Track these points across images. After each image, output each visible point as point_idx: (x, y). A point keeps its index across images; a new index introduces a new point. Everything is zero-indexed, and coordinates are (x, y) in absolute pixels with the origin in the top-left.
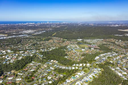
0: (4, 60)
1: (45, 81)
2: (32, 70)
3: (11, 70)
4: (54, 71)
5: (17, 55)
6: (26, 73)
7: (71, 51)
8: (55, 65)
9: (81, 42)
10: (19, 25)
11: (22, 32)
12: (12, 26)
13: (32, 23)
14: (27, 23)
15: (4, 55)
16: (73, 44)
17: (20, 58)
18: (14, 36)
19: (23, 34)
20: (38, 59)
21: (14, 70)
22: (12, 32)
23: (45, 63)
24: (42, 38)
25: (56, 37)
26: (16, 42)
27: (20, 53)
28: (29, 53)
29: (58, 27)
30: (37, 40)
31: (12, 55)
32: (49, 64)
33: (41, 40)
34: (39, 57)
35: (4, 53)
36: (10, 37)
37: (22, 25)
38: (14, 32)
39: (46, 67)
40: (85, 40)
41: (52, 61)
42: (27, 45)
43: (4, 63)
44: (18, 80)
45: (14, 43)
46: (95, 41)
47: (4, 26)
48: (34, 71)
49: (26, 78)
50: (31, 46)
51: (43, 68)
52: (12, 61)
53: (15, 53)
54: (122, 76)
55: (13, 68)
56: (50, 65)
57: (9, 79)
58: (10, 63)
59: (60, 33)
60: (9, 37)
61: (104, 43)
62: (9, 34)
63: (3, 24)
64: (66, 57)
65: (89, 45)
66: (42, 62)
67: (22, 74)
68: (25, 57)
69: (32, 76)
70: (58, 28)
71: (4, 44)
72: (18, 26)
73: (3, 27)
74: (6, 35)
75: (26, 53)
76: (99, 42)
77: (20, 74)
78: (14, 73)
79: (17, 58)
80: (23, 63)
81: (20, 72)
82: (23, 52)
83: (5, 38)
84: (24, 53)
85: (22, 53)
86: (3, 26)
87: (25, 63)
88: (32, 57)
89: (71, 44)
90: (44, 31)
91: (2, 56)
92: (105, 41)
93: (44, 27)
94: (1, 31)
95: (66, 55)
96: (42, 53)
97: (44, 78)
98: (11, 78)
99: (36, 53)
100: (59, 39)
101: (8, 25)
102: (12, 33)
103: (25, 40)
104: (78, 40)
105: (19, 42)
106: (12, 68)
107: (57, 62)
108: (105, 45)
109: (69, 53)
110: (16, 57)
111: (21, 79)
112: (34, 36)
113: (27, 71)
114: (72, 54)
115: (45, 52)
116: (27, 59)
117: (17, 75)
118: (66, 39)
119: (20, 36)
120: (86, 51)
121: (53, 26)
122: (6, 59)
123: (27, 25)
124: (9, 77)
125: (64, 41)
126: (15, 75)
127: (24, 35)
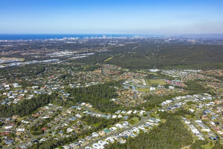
0: (5, 98)
1: (62, 135)
2: (45, 117)
3: (12, 115)
4: (80, 121)
5: (26, 91)
6: (35, 121)
7: (128, 90)
8: (85, 111)
9: (155, 74)
10: (50, 41)
11: (50, 54)
12: (37, 42)
13: (73, 39)
14: (65, 38)
15: (6, 92)
16: (138, 78)
17: (30, 97)
18: (34, 62)
19: (52, 58)
20: (59, 99)
21: (17, 116)
22: (34, 53)
23: (69, 107)
24: (82, 66)
25: (111, 64)
26: (35, 72)
27: (32, 89)
28: (48, 89)
29: (121, 45)
30: (72, 69)
31: (19, 91)
32: (76, 108)
33: (81, 69)
34: (62, 97)
35: (6, 87)
36: (28, 63)
37: (55, 41)
38: (37, 53)
39: (70, 113)
40: (164, 71)
41: (84, 104)
42: (52, 78)
43: (3, 104)
44: (20, 130)
45: (31, 73)
46: (184, 73)
47: (23, 42)
48: (49, 119)
49: (32, 128)
50: (58, 78)
51: (64, 114)
52: (15, 101)
53: (24, 88)
54: (198, 134)
55: (15, 112)
56: (78, 110)
57: (7, 128)
58: (12, 103)
59: (121, 57)
60: (26, 63)
61: (202, 77)
62: (27, 58)
63: (22, 40)
64: (114, 100)
65: (168, 81)
66: (66, 105)
67: (27, 122)
68: (39, 95)
69: (42, 126)
70: (120, 47)
71: (13, 75)
72: (48, 42)
73: (21, 44)
74: (22, 60)
75: (42, 89)
76: (190, 75)
77: (24, 122)
78: (16, 120)
79: (25, 96)
80: (33, 106)
81: (26, 119)
82: (37, 87)
83: (18, 64)
84: (39, 88)
85: (35, 89)
86: (20, 42)
87: (37, 105)
88: (50, 96)
89: (134, 77)
90: (92, 54)
91: (2, 92)
92: (203, 74)
93: (94, 46)
94: (16, 52)
95: (116, 96)
96: (69, 91)
97: (61, 131)
98: (10, 127)
99: (58, 90)
100: (115, 67)
101: (30, 42)
102: (33, 55)
103: (52, 69)
104: (152, 70)
105: (40, 73)
106: (13, 111)
107: (91, 106)
108: (201, 81)
109: (123, 93)
110: (23, 95)
111: (24, 130)
112: (71, 61)
113: (37, 117)
114: (128, 95)
115: (76, 89)
116: (41, 98)
117: (19, 124)
118: (128, 68)
119: (45, 61)
120: (156, 91)
121: (113, 43)
122: (8, 97)
123: (63, 41)
124: (6, 125)
125: (122, 72)
126: (17, 123)
127: (53, 60)
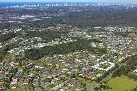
8: (36, 40)
11: (13, 18)
13: (35, 6)
24: (39, 24)
27: (4, 30)
32: (31, 39)
34: (23, 34)
39: (28, 41)
41: (36, 37)
51: (24, 41)
65: (103, 32)
66: (25, 38)
67: (3, 44)
68: (9, 33)
84: (8, 30)
87: (8, 37)
88: (16, 33)
90: (50, 17)
99: (21, 31)
113: (9, 42)
123: (24, 8)
